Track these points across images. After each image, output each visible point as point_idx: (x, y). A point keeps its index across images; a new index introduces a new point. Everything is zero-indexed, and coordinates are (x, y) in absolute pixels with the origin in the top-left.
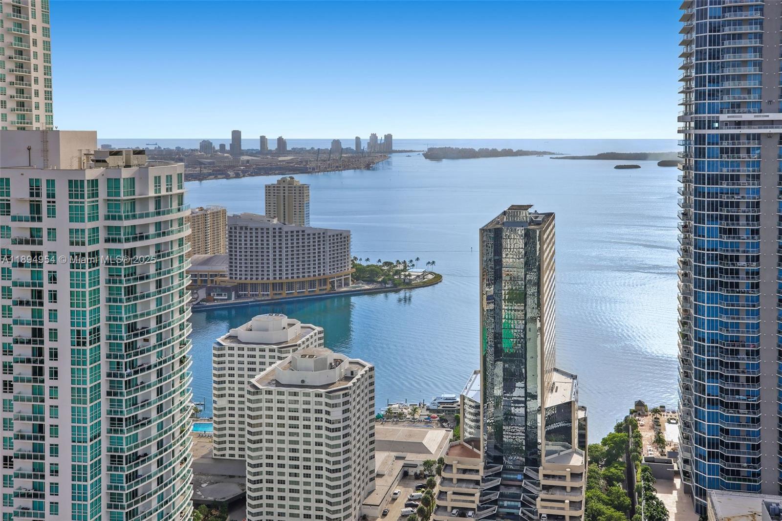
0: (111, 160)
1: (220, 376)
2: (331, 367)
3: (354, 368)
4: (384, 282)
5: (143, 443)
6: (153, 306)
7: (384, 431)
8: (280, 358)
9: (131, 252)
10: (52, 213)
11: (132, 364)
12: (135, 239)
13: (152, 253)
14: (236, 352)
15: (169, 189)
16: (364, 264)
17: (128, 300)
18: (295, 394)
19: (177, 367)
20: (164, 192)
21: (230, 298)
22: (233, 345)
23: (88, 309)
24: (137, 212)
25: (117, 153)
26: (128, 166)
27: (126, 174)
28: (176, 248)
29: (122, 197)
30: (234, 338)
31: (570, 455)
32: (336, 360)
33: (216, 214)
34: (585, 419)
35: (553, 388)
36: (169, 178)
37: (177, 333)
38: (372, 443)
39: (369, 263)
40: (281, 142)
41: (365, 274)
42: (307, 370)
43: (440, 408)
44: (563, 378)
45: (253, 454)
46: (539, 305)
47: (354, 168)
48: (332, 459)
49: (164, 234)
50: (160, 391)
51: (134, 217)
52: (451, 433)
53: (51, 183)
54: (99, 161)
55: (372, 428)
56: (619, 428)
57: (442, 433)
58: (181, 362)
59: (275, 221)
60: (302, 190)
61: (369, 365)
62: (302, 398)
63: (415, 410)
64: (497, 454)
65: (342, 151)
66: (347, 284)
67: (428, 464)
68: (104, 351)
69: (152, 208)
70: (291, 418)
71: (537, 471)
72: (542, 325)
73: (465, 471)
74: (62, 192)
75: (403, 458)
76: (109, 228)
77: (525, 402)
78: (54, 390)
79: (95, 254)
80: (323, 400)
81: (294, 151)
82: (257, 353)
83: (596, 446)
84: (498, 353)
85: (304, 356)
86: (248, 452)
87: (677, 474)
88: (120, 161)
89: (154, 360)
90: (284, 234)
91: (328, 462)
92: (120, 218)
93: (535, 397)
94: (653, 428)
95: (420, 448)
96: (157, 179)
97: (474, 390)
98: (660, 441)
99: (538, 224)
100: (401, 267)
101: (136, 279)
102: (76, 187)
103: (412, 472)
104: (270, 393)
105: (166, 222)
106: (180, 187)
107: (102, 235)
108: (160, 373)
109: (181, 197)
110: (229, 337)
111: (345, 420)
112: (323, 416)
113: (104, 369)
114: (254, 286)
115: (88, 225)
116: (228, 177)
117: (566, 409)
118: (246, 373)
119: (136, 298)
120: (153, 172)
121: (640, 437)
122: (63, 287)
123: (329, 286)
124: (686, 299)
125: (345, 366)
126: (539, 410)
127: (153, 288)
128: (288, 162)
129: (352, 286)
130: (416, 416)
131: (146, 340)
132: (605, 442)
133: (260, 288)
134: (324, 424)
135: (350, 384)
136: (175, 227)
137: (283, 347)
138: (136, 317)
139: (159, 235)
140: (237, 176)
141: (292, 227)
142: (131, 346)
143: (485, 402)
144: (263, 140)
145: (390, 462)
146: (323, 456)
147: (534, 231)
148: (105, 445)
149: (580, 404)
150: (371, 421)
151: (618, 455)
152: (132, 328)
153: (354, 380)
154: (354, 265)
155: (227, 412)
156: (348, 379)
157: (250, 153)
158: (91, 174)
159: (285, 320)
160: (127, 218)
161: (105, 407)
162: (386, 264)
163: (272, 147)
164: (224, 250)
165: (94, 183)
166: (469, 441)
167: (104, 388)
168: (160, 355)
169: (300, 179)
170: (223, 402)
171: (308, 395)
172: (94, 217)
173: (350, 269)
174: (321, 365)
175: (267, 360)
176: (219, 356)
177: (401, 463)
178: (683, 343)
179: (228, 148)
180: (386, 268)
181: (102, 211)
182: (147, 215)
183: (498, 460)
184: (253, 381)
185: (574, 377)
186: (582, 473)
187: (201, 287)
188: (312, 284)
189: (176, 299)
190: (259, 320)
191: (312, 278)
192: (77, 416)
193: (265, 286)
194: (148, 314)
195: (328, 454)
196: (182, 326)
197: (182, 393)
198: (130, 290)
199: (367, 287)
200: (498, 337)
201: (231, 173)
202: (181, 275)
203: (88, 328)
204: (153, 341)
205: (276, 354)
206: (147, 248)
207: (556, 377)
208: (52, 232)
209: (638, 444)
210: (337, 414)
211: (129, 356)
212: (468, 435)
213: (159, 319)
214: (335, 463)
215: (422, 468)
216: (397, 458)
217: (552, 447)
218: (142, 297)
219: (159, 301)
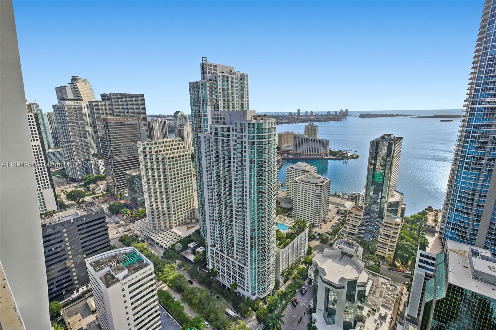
0: (258, 118)
1: (288, 177)
2: (317, 179)
3: (324, 180)
4: (339, 156)
5: (264, 189)
6: (267, 156)
7: (332, 199)
8: (304, 174)
9: (262, 142)
10: (245, 131)
11: (262, 170)
12: (263, 139)
13: (267, 142)
14: (292, 171)
15: (272, 126)
16: (333, 150)
17: (261, 154)
18: (307, 185)
19: (273, 172)
20: (270, 127)
21: (293, 157)
22: (291, 169)
23: (252, 155)
24: (264, 132)
25: (260, 116)
26: (262, 119)
27: (261, 121)
28: (273, 142)
29: (260, 128)
30: (292, 167)
31: (396, 218)
32: (319, 177)
33: (291, 134)
34: (405, 208)
35: (392, 196)
36: (272, 123)
37: (273, 164)
38: (328, 202)
39: (335, 150)
40: (312, 112)
41: (333, 153)
42: (310, 178)
43: (353, 196)
44: (398, 194)
45: (295, 198)
46: (390, 168)
47: (334, 121)
48: (316, 204)
49: (270, 138)
50: (268, 177)
51: (263, 133)
52: (354, 204)
53: (245, 124)
54: (255, 118)
55: (329, 197)
56: (419, 213)
57: (352, 203)
58: (274, 171)
59: (307, 136)
60: (316, 127)
61: (329, 180)
62: (308, 186)
63: (344, 195)
64: (369, 212)
65: (330, 115)
66: (327, 156)
67: (345, 211)
68: (256, 166)
69: (267, 131)
70: (305, 191)
71: (382, 220)
72: (391, 175)
73: (357, 215)
74: (247, 126)
75: (338, 208)
76: (257, 136)
77: (381, 199)
78: (246, 174)
79: (254, 142)
80: (314, 187)
81: (316, 115)
82: (298, 172)
83: (408, 218)
84: (373, 182)
85: (310, 175)
86: (293, 197)
87: (437, 232)
88: (260, 118)
89: (267, 170)
90: (309, 140)
91: (314, 204)
92: (259, 133)
93: (385, 198)
94: (434, 216)
95: (343, 206)
96: (269, 123)
97: (363, 192)
98: (435, 221)
99: (395, 141)
100: (345, 152)
101: (263, 149)
102: (250, 124)
103: (340, 212)
104: (300, 183)
105: (271, 135)
106: (275, 125)
107: (256, 137)
108: (268, 173)
109: (275, 128)
110: (291, 167)
111: (320, 194)
112: (314, 192)
113: (256, 171)
114: (300, 154)
115: (252, 135)
116: (296, 123)
117: (397, 203)
118: (294, 177)
119: (263, 154)
120: (268, 121)
121: (427, 218)
122: (247, 149)
123: (321, 156)
124: (454, 172)
125: (322, 179)
126: (386, 202)
127: (267, 152)
128: (313, 119)
129: (328, 157)
130: (344, 197)
131: (265, 165)
132: (412, 217)
133: (301, 155)
134: (314, 194)
135: (323, 184)
136: (273, 136)
137: (305, 172)
138: (263, 158)
139: (269, 138)
140: (298, 123)
141: (312, 138)
142: (262, 166)
143: (366, 196)
144: (306, 112)
145: (334, 208)
146: (313, 202)
147: (392, 143)
148: (256, 188)
149: (403, 203)
150: (328, 195)
151: (417, 222)
152: (262, 161)
153: (324, 183)
154: (330, 151)
155: (289, 186)
156: (322, 183)
157: (302, 116)
158: (253, 122)
159: (306, 164)
160: (261, 133)
161: (256, 179)
162: (340, 151)
163: (309, 114)
164: (292, 144)
165: (254, 124)
166: (359, 207)
167: (256, 175)
168: (268, 168)
169: (315, 124)
170: (288, 184)
171: (310, 185)
172: (254, 133)
173: (328, 151)
174: (315, 178)
175: (300, 174)
176: (288, 172)
177: (337, 209)
178: (449, 188)
179: (296, 114)
180: (340, 152)
181: (256, 131)
182: (266, 133)
183: (369, 214)
184: (296, 179)
185: (402, 194)
186: (399, 225)
187: (286, 153)
188: (316, 155)
189: (273, 155)
190: (299, 164)
191: (316, 153)
192: (250, 180)
193: (303, 155)
194: (266, 158)
195: (315, 202)
196: (274, 162)
197: (274, 179)
198: (262, 152)
199: (333, 157)
200: (373, 177)
201: (296, 122)
202: (274, 149)
203: (252, 160)
204: (267, 165)
205: (303, 173)
206: (266, 141)
207: (395, 193)
208: (245, 136)
209: (426, 220)
210: (318, 192)
211: (261, 168)
212: (360, 205)
213: (268, 160)
214: (316, 205)
215: (344, 212)
216: (336, 207)
217: (389, 214)
218: (264, 154)
219: (269, 155)
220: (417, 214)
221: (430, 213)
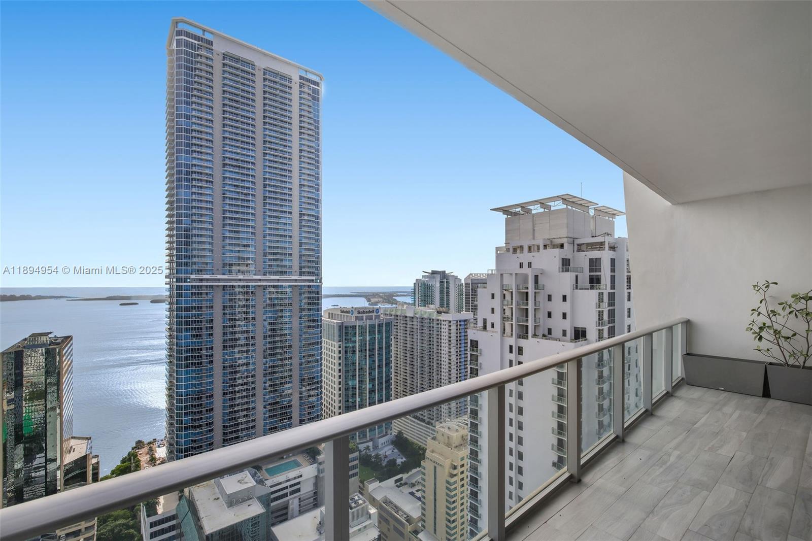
34: (98, 463)
35: (70, 451)
44: (80, 441)
46: (58, 397)
56: (123, 461)
72: (61, 410)
77: (46, 466)
83: (105, 478)
84: (19, 439)
93: (54, 460)
94: (148, 453)
98: (153, 460)
99: (59, 343)
117: (83, 460)
121: (139, 461)
126: (59, 468)
132: (112, 473)
147: (54, 351)
149: (93, 454)
185: (88, 439)
207: (73, 442)
209: (138, 466)
220: (119, 464)
221: (141, 451)
